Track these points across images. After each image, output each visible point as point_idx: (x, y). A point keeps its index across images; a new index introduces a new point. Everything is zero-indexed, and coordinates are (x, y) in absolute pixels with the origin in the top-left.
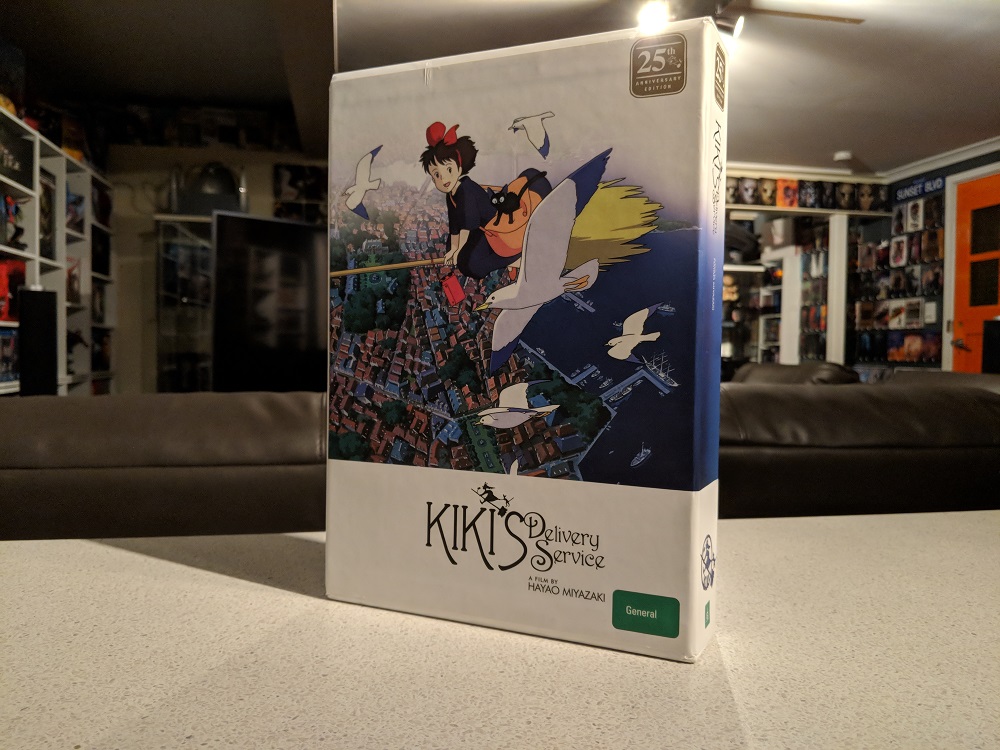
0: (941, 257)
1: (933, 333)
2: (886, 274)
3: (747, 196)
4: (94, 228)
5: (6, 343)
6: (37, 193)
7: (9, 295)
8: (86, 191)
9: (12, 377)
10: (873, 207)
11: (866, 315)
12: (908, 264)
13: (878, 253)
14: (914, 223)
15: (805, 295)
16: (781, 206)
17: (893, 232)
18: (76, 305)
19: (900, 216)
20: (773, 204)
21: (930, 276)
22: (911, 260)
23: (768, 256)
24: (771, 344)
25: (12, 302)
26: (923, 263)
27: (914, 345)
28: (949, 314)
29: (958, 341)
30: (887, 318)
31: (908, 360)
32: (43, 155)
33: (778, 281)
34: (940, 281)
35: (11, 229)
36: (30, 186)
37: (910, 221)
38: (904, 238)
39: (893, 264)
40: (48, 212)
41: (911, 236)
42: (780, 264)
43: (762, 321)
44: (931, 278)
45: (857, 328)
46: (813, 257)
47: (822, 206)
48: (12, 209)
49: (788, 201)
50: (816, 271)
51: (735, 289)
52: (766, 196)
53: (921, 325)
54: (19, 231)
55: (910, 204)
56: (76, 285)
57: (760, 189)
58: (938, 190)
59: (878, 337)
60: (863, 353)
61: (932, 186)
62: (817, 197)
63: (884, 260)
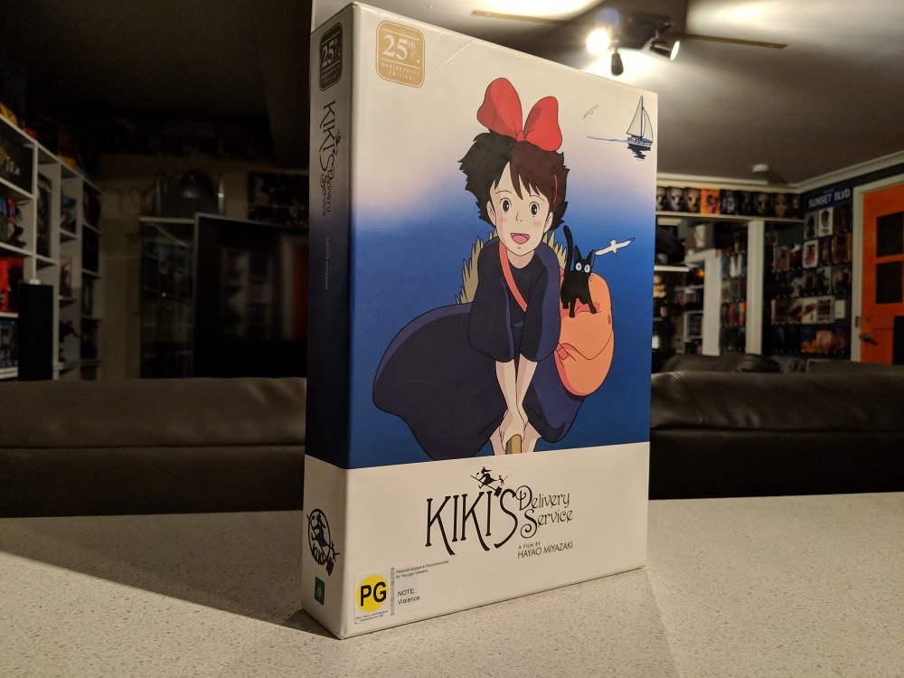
0: (849, 259)
1: (842, 328)
2: (800, 274)
3: (674, 203)
4: (85, 228)
5: (5, 332)
6: (35, 196)
7: (9, 289)
8: (78, 195)
9: (10, 363)
10: (787, 214)
11: (780, 311)
12: (819, 266)
13: (791, 256)
14: (825, 228)
15: (725, 293)
16: (704, 213)
17: (805, 237)
18: (67, 298)
19: (812, 222)
20: (698, 211)
21: (839, 276)
22: (822, 262)
23: (691, 257)
24: (693, 337)
25: (10, 295)
26: (833, 264)
27: (825, 338)
28: (857, 310)
29: (865, 335)
30: (800, 314)
31: (819, 352)
32: (40, 162)
33: (701, 281)
34: (849, 282)
35: (11, 228)
36: (29, 190)
37: (821, 227)
38: (816, 242)
39: (805, 266)
40: (44, 213)
41: (822, 240)
42: (702, 265)
43: (686, 316)
44: (840, 278)
45: (772, 323)
46: (732, 259)
47: (740, 214)
48: (12, 210)
49: (710, 208)
50: (734, 271)
51: (662, 287)
52: (691, 204)
53: (832, 321)
54: (19, 231)
55: (821, 212)
56: (68, 281)
57: (686, 198)
58: (845, 199)
59: (792, 331)
60: (779, 345)
61: (841, 195)
62: (736, 205)
63: (797, 262)
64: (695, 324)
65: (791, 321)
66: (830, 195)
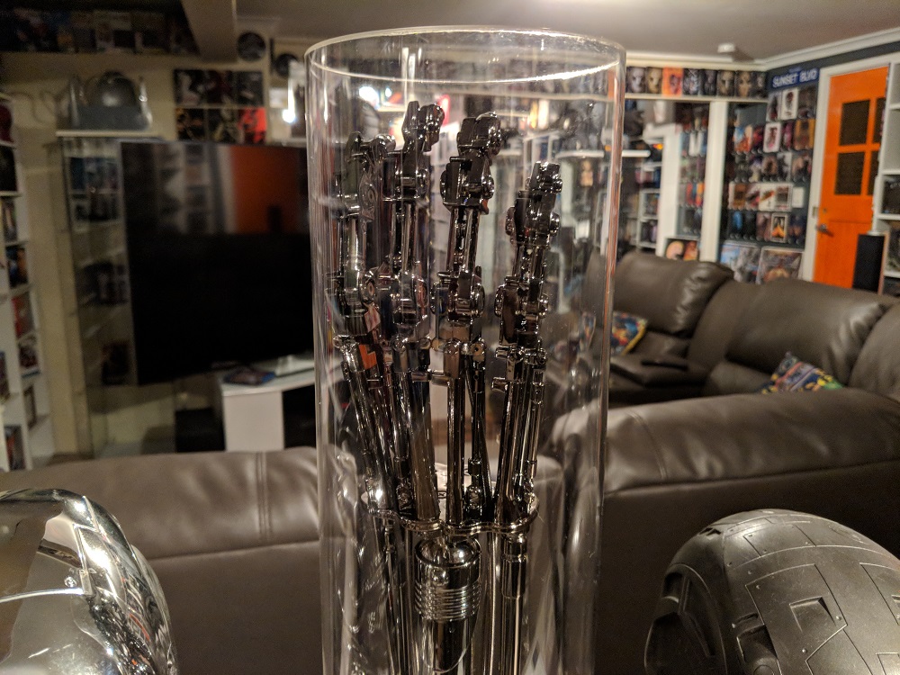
0: (811, 146)
2: (760, 158)
10: (753, 93)
11: (739, 195)
12: (780, 151)
14: (788, 111)
15: (683, 172)
17: (768, 119)
19: (775, 105)
20: (659, 92)
21: (800, 163)
22: (783, 146)
23: (651, 131)
24: (649, 217)
26: (793, 149)
28: (815, 200)
29: (822, 225)
33: (660, 158)
34: (809, 169)
38: (778, 126)
39: (766, 149)
41: (785, 124)
42: (661, 140)
43: (643, 194)
44: (801, 165)
45: (731, 207)
46: (692, 136)
49: (673, 89)
50: (694, 149)
52: (652, 85)
53: (789, 209)
57: (647, 78)
58: (811, 81)
59: (749, 217)
60: (735, 230)
61: (807, 76)
62: (700, 84)
63: (758, 144)
64: (652, 203)
65: (748, 206)
66: (796, 75)
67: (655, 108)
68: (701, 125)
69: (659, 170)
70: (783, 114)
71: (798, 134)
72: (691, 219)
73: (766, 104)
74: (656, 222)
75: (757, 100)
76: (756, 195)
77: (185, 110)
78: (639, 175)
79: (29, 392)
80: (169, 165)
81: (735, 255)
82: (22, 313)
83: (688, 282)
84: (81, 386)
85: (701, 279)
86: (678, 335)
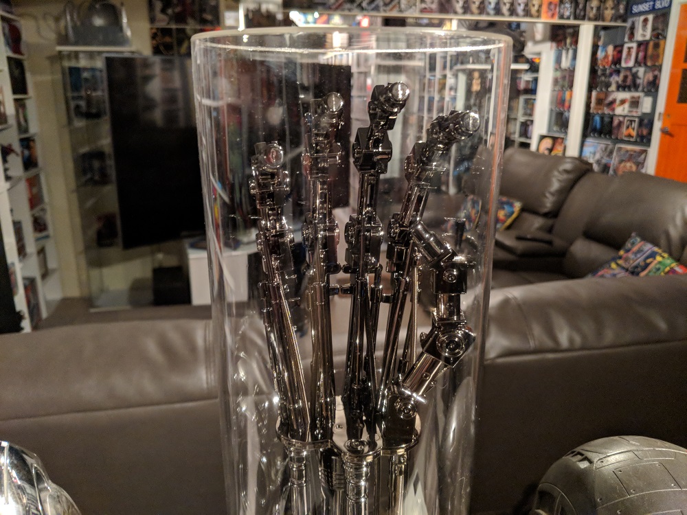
2: (618, 72)
3: (520, 10)
4: (9, 58)
10: (615, 18)
11: (600, 102)
15: (556, 81)
17: (626, 39)
19: (632, 28)
20: (539, 16)
23: (530, 49)
24: (527, 118)
26: (645, 65)
28: (661, 107)
29: (665, 128)
30: (614, 105)
33: (537, 70)
34: (657, 81)
38: (634, 45)
39: (623, 65)
41: (640, 44)
42: (539, 55)
43: (522, 99)
44: (651, 78)
45: (592, 111)
46: (564, 53)
49: (550, 13)
50: (565, 63)
52: (534, 10)
53: (640, 114)
57: (530, 4)
58: (665, 8)
59: (607, 120)
60: (594, 130)
61: (661, 4)
62: (572, 10)
63: (617, 61)
64: (529, 106)
65: (607, 111)
66: (652, 3)
67: (535, 29)
68: (571, 44)
69: (536, 80)
70: (639, 36)
71: (650, 53)
72: (560, 120)
73: (625, 27)
74: (532, 121)
75: (619, 24)
76: (613, 102)
77: (157, 29)
78: (520, 83)
79: (41, 252)
80: (148, 72)
81: (594, 151)
82: (35, 190)
83: (556, 173)
84: (81, 247)
85: (566, 171)
86: (546, 215)
